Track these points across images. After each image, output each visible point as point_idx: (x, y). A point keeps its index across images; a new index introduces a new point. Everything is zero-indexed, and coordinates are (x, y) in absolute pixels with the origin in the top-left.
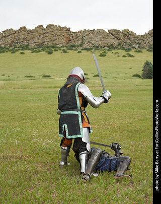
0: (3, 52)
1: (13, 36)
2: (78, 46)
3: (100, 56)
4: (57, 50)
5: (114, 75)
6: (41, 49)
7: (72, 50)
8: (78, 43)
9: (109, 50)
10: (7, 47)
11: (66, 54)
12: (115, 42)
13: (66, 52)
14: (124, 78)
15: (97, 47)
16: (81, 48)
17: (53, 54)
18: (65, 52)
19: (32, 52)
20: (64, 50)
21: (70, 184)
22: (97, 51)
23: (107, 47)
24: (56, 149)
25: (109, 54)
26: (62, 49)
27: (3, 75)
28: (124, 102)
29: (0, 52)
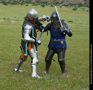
0: (16, 4)
2: (60, 3)
3: (73, 10)
4: (47, 5)
5: (81, 22)
6: (38, 4)
7: (56, 5)
8: (60, 1)
9: (78, 7)
10: (19, 1)
11: (53, 7)
12: (82, 2)
14: (86, 24)
15: (71, 5)
16: (62, 4)
17: (45, 7)
18: (52, 6)
19: (33, 5)
20: (51, 5)
21: (50, 83)
22: (72, 7)
23: (78, 5)
24: (43, 62)
25: (79, 9)
26: (51, 4)
27: (15, 17)
28: (86, 38)
29: (14, 4)
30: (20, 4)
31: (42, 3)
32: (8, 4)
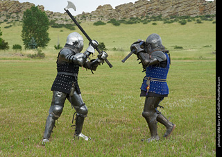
0: (135, 23)
1: (145, 6)
2: (213, 16)
4: (190, 21)
6: (174, 19)
7: (207, 20)
8: (213, 13)
10: (139, 17)
11: (200, 24)
13: (200, 22)
17: (187, 24)
19: (164, 23)
20: (198, 20)
29: (132, 23)
30: (142, 21)
31: (180, 18)
32: (122, 24)
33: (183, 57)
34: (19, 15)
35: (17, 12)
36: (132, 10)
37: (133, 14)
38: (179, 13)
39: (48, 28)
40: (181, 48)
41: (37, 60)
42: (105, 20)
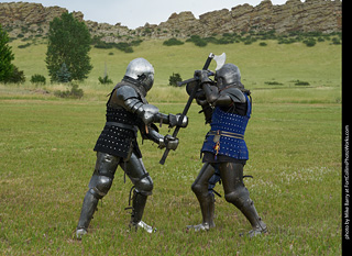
0: (232, 42)
1: (248, 16)
4: (322, 40)
6: (295, 37)
10: (239, 34)
13: (339, 43)
17: (316, 46)
19: (279, 43)
20: (334, 39)
26: (332, 37)
29: (226, 43)
30: (243, 40)
31: (306, 35)
32: (209, 44)
33: (309, 99)
34: (42, 27)
35: (39, 23)
36: (226, 21)
37: (228, 27)
38: (304, 27)
39: (89, 50)
40: (307, 84)
41: (70, 101)
42: (182, 37)
